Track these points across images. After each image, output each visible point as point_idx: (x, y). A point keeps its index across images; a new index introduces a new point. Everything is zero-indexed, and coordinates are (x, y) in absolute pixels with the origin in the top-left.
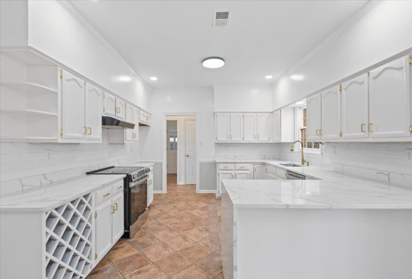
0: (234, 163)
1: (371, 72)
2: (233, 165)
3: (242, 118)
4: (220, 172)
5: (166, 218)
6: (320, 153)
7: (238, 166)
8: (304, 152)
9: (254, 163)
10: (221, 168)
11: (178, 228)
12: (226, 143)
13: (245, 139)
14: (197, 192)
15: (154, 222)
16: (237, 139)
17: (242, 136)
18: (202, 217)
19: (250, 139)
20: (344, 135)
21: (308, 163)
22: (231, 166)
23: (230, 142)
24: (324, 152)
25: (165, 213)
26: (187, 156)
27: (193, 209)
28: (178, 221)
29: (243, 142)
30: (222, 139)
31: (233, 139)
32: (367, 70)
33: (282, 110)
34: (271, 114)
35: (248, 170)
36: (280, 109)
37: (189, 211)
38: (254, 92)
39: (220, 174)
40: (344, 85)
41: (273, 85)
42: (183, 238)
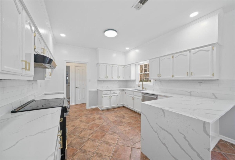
0: (110, 90)
1: (192, 51)
2: (110, 91)
3: (112, 67)
4: (104, 96)
5: (81, 131)
6: (152, 84)
7: (112, 92)
8: (143, 84)
9: (119, 90)
10: (104, 94)
11: (96, 137)
12: (103, 80)
13: (114, 78)
14: (87, 108)
15: (75, 137)
16: (110, 78)
17: (112, 77)
18: (103, 124)
19: (116, 78)
20: (175, 76)
21: (146, 89)
22: (109, 92)
23: (106, 79)
24: (154, 84)
25: (78, 128)
26: (77, 88)
27: (94, 120)
28: (92, 131)
29: (112, 79)
30: (102, 78)
31: (108, 78)
32: (190, 50)
33: (132, 65)
34: (124, 66)
35: (117, 93)
36: (131, 64)
37: (93, 122)
38: (114, 55)
39: (104, 97)
40: (175, 55)
41: (126, 53)
42: (106, 144)
